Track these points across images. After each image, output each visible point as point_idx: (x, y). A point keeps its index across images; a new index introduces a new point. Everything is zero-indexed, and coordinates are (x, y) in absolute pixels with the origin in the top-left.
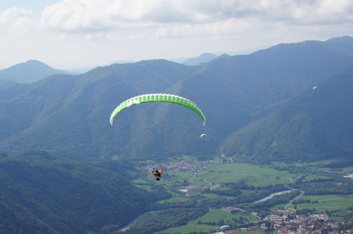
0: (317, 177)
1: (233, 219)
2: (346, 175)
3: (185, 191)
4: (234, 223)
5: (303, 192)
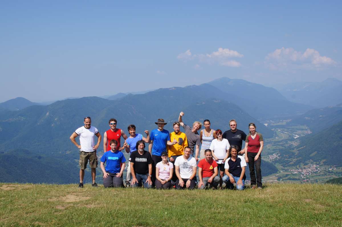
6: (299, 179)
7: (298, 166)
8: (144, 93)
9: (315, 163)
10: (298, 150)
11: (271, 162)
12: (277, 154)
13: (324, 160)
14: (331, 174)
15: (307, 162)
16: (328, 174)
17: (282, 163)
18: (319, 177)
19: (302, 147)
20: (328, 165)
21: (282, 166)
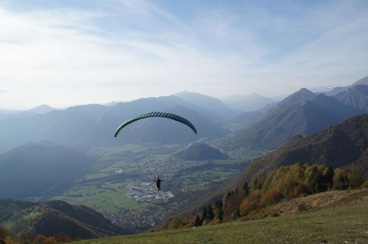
0: (156, 148)
1: (125, 165)
2: (166, 146)
3: (106, 155)
4: (125, 166)
5: (151, 154)
6: (234, 159)
7: (234, 151)
8: (130, 102)
9: (245, 148)
10: (234, 140)
11: (216, 148)
12: (221, 142)
13: (250, 146)
14: (254, 155)
15: (240, 148)
16: (252, 154)
17: (223, 149)
18: (247, 157)
19: (237, 138)
20: (252, 149)
21: (224, 150)
